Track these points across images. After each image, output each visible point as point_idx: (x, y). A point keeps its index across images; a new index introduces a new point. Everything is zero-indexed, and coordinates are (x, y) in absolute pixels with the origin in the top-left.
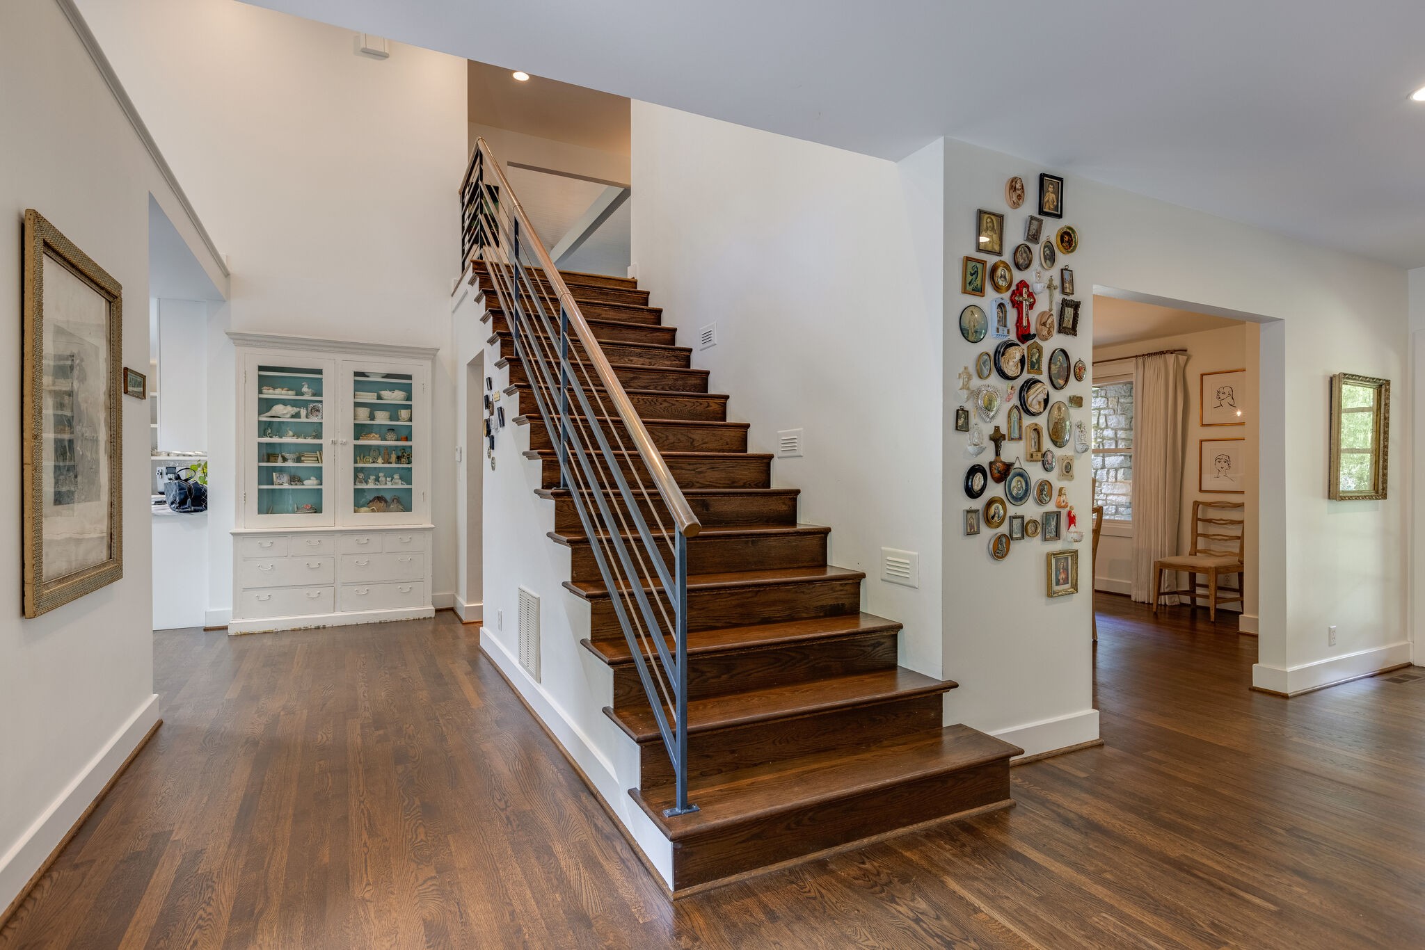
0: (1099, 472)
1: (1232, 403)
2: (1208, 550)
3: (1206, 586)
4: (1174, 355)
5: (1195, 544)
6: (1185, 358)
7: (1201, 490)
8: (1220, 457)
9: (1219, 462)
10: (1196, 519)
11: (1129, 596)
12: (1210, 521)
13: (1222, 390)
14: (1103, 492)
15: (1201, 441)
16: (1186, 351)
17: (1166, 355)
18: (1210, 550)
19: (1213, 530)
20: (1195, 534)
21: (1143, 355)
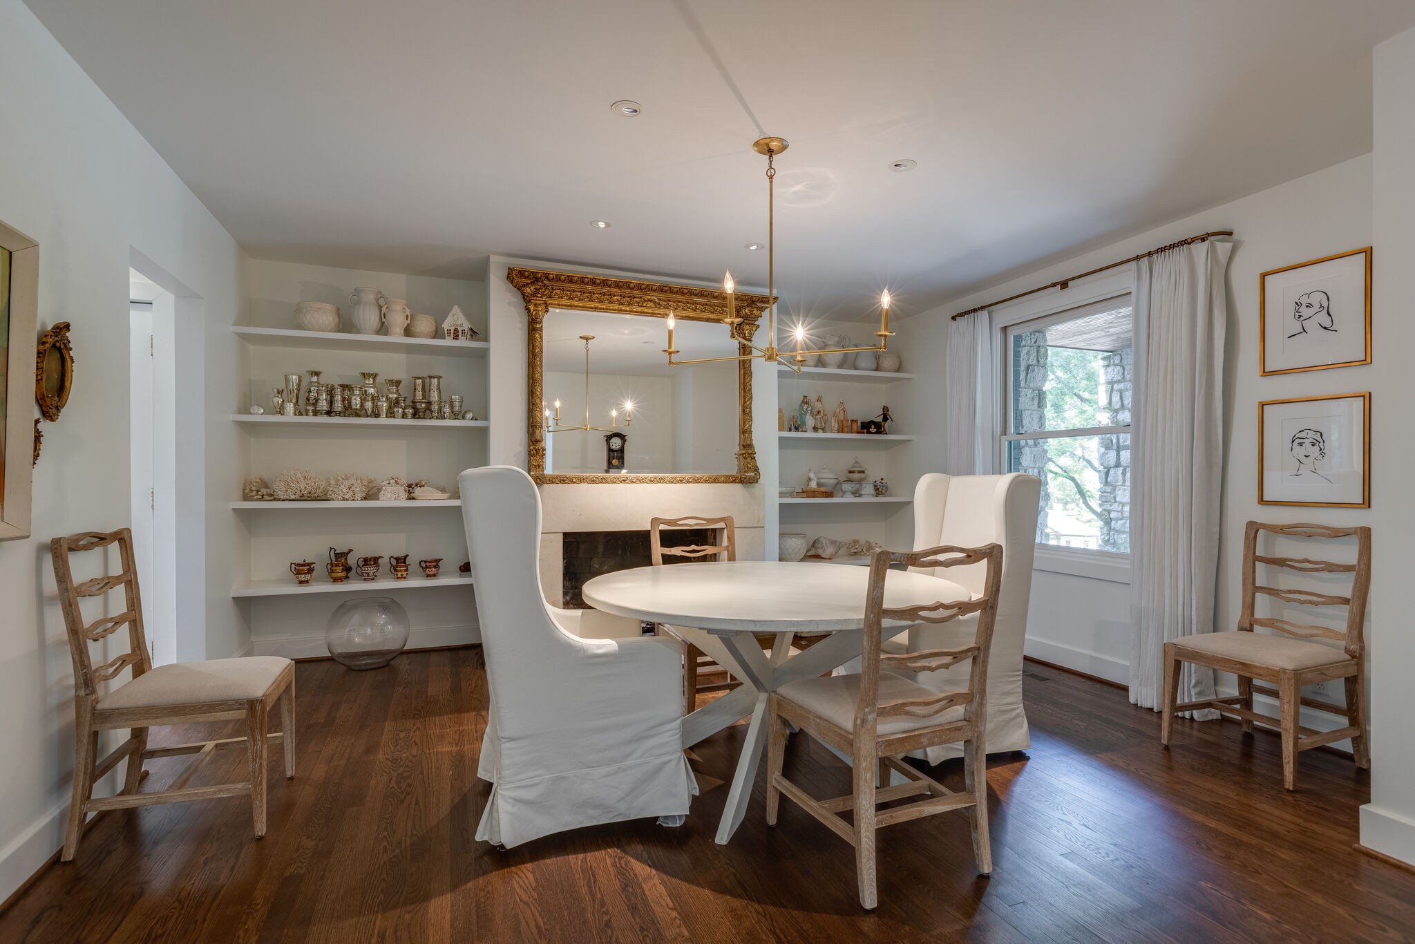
0: (1112, 472)
1: (1327, 323)
2: (1278, 621)
3: (1274, 694)
4: (1206, 244)
5: (1250, 607)
6: (1229, 246)
7: (1261, 501)
8: (1302, 435)
9: (1301, 444)
10: (1252, 559)
11: (1125, 689)
12: (1281, 562)
13: (1304, 301)
14: (1118, 499)
15: (1263, 405)
16: (1230, 234)
17: (1193, 246)
18: (1282, 622)
19: (1287, 580)
20: (1252, 589)
21: (1150, 254)
